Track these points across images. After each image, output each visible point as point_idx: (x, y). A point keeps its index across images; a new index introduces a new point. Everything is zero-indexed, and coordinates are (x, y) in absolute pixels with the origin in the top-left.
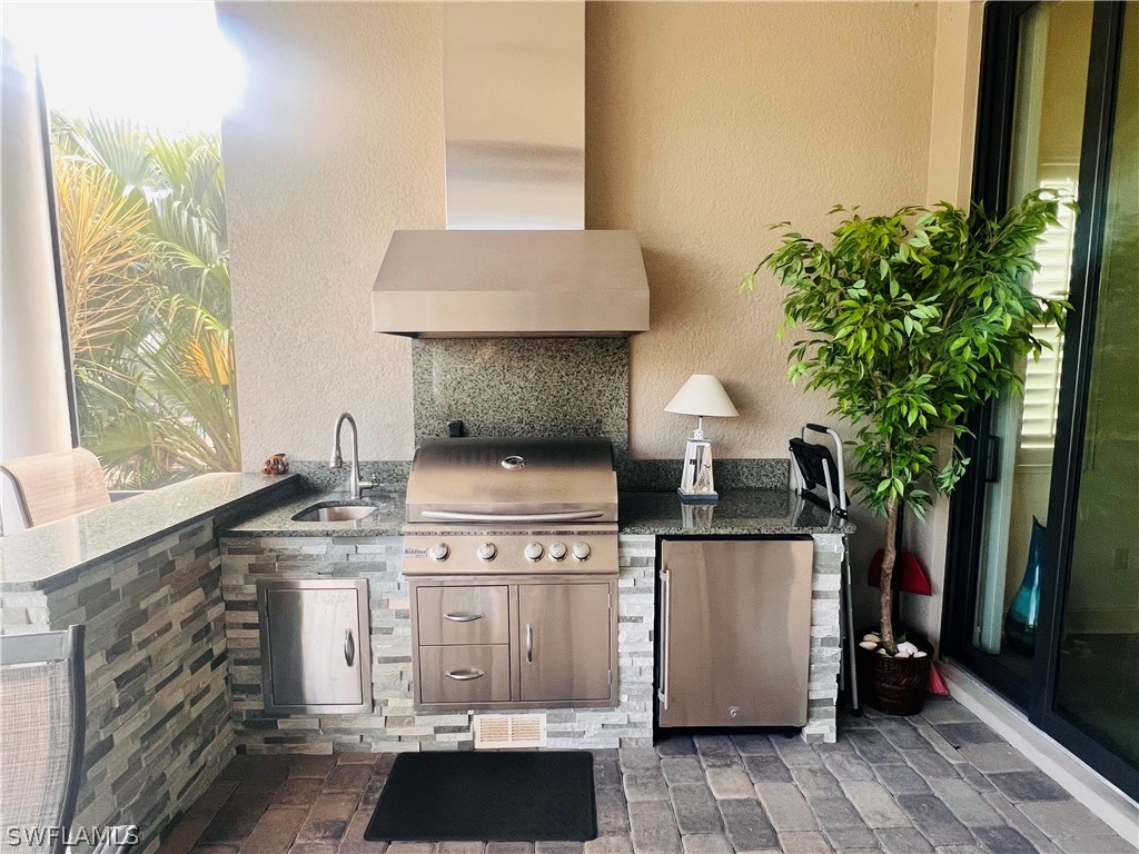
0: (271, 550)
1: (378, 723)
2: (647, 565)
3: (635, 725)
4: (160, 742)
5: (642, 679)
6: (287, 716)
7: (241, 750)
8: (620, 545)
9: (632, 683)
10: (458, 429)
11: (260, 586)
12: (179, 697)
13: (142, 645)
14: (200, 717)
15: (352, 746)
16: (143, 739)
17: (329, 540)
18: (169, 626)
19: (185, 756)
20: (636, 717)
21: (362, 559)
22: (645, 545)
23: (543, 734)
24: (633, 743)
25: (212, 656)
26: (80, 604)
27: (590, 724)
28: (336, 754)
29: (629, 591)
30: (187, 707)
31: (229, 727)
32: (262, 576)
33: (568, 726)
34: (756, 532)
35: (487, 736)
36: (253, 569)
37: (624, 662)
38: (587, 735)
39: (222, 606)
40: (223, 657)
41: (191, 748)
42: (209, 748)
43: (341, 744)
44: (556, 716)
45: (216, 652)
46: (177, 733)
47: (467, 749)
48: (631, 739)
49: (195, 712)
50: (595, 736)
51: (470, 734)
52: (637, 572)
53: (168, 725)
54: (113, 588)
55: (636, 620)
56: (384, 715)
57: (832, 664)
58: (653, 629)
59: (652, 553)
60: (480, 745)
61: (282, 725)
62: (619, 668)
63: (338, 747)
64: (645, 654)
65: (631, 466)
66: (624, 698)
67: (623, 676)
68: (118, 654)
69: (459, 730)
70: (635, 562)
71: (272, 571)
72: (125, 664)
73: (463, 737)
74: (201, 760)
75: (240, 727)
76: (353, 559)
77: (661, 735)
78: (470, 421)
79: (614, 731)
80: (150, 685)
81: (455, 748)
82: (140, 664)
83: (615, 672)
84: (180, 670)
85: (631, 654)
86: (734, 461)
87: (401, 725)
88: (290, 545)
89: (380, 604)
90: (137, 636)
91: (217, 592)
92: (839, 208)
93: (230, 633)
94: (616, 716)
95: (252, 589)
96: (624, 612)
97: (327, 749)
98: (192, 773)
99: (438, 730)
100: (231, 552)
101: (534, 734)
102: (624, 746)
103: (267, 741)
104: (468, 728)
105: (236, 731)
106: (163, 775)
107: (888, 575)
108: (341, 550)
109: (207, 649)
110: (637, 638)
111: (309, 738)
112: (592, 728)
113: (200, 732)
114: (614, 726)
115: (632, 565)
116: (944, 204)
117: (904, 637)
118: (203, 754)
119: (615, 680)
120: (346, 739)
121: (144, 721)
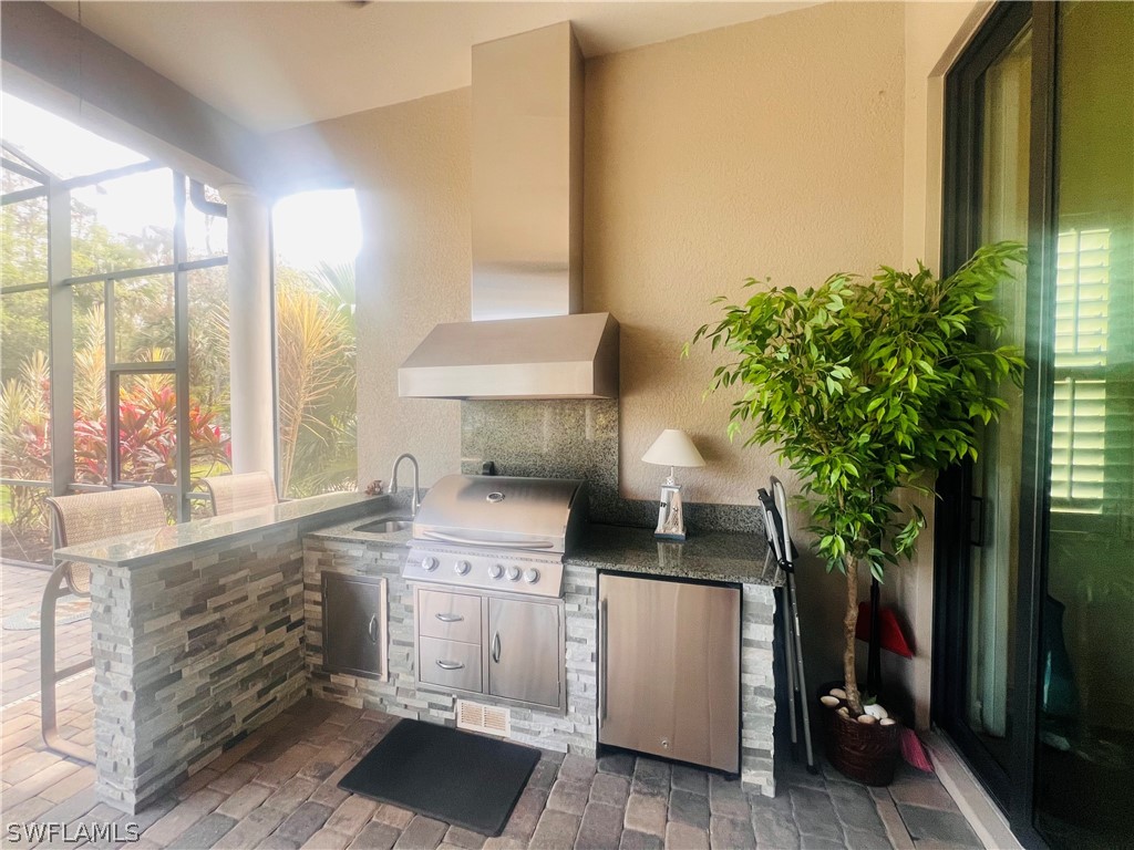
0: (331, 551)
1: (391, 691)
2: (590, 594)
3: (582, 735)
4: (228, 679)
5: (586, 694)
6: (337, 673)
7: (309, 692)
8: (565, 574)
9: (579, 697)
10: (491, 469)
11: (324, 574)
12: (252, 648)
13: (216, 609)
14: (271, 665)
15: (375, 704)
16: (212, 676)
17: (364, 547)
18: (245, 598)
19: (253, 691)
20: (582, 729)
21: (384, 563)
22: (587, 576)
23: (508, 726)
24: (580, 751)
25: (289, 621)
26: (161, 579)
27: (544, 726)
28: (365, 709)
29: (574, 614)
30: (259, 657)
31: (302, 674)
32: (325, 568)
33: (525, 724)
34: (684, 575)
35: (466, 719)
36: (321, 562)
37: (571, 676)
38: (542, 735)
39: (301, 587)
40: (300, 622)
41: (260, 686)
42: (279, 688)
43: (369, 702)
44: (517, 713)
45: (293, 619)
46: (246, 675)
47: (451, 726)
48: (577, 747)
49: (267, 660)
50: (547, 738)
51: (454, 714)
52: (582, 599)
53: (238, 667)
54: (194, 569)
55: (582, 641)
56: (397, 685)
57: (766, 715)
58: (595, 651)
59: (594, 585)
60: (461, 725)
61: (334, 679)
62: (566, 681)
63: (366, 703)
64: (589, 673)
65: (621, 505)
66: (572, 709)
67: (570, 689)
68: (192, 614)
69: (445, 708)
70: (579, 590)
71: (331, 565)
72: (197, 622)
73: (449, 715)
74: (270, 696)
75: (310, 676)
76: (379, 562)
77: (604, 750)
78: (499, 463)
79: (563, 737)
80: (222, 638)
81: (442, 723)
82: (213, 623)
83: (563, 684)
84: (254, 629)
85: (578, 671)
86: (712, 505)
87: (407, 696)
88: (342, 548)
89: (394, 600)
90: (210, 604)
91: (298, 576)
92: (752, 282)
93: (307, 607)
94: (565, 724)
95: (318, 576)
96: (571, 634)
97: (359, 704)
98: (258, 705)
99: (431, 705)
100: (309, 549)
101: (500, 724)
102: (572, 752)
103: (325, 689)
104: (453, 708)
105: (308, 678)
106: (230, 703)
107: (850, 631)
108: (372, 554)
109: (284, 616)
110: (581, 658)
111: (349, 693)
112: (546, 729)
113: (270, 675)
114: (564, 733)
115: (577, 593)
116: (884, 268)
117: (874, 699)
118: (272, 692)
119: (563, 691)
120: (371, 698)
121: (212, 663)
